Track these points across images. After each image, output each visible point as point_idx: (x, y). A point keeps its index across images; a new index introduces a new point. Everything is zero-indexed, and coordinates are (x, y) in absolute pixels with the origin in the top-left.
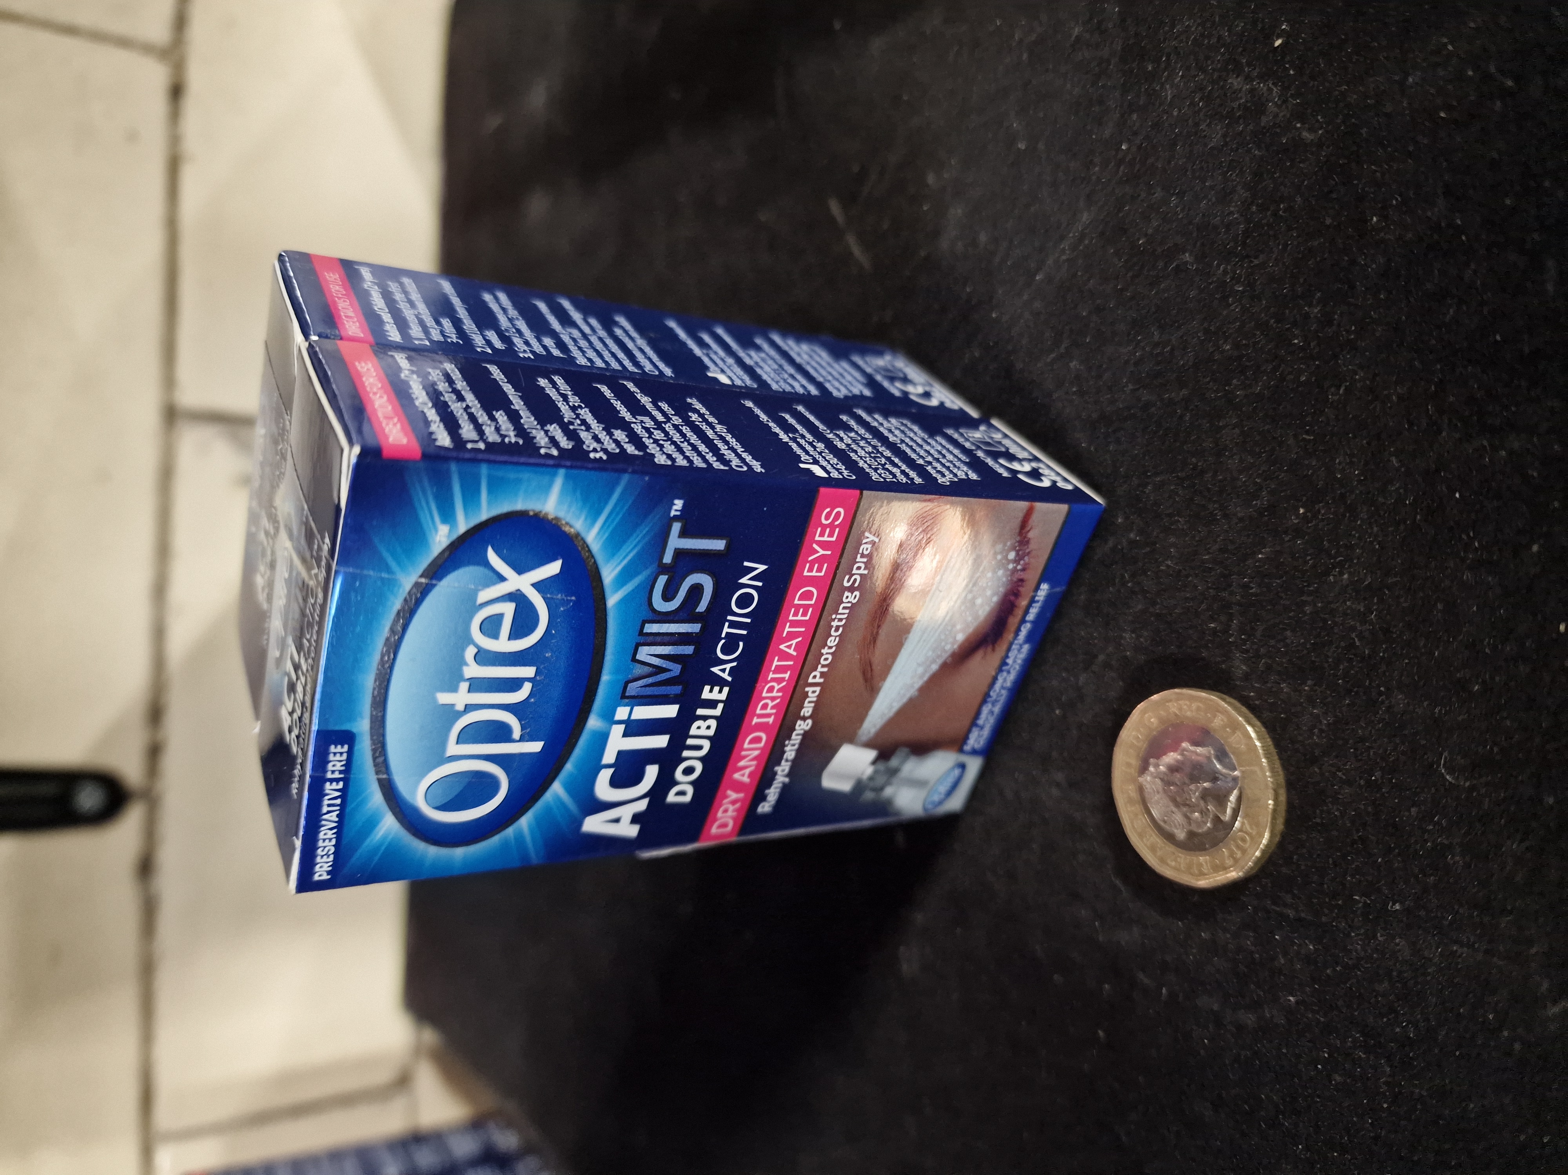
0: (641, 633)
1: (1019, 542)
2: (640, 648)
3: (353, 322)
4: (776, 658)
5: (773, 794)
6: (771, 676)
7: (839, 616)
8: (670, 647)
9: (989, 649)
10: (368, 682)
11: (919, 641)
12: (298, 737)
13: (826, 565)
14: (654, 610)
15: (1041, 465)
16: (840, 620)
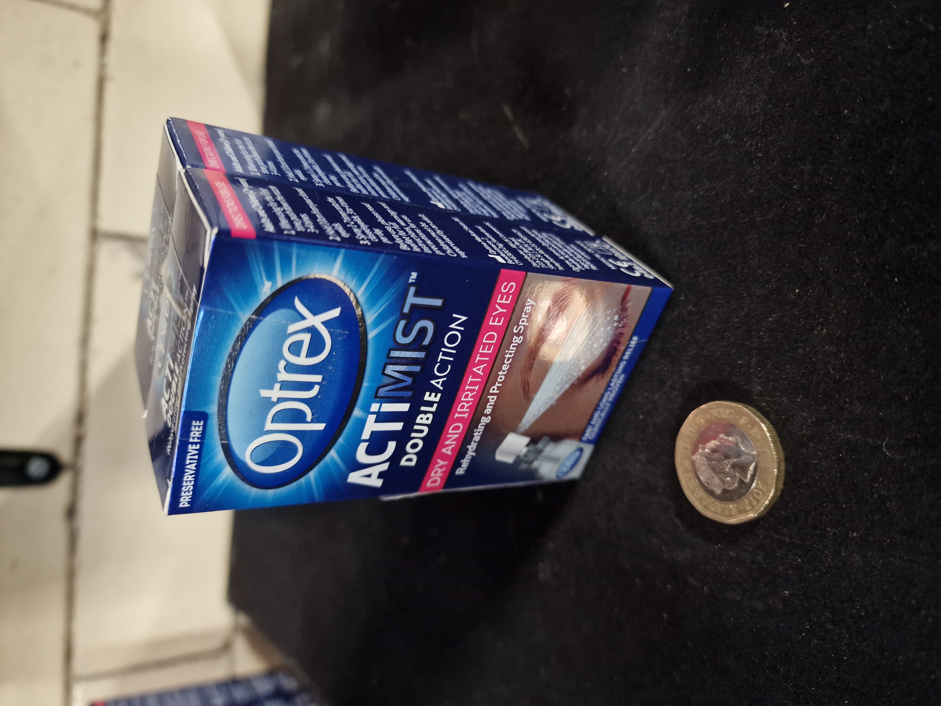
0: (388, 357)
1: (621, 309)
2: (387, 366)
3: (213, 160)
4: (471, 376)
5: (465, 463)
6: (467, 387)
7: (510, 352)
8: (406, 366)
9: (600, 376)
10: (218, 380)
11: (558, 370)
12: (172, 416)
13: (503, 319)
14: (396, 342)
15: (634, 264)
16: (511, 354)
